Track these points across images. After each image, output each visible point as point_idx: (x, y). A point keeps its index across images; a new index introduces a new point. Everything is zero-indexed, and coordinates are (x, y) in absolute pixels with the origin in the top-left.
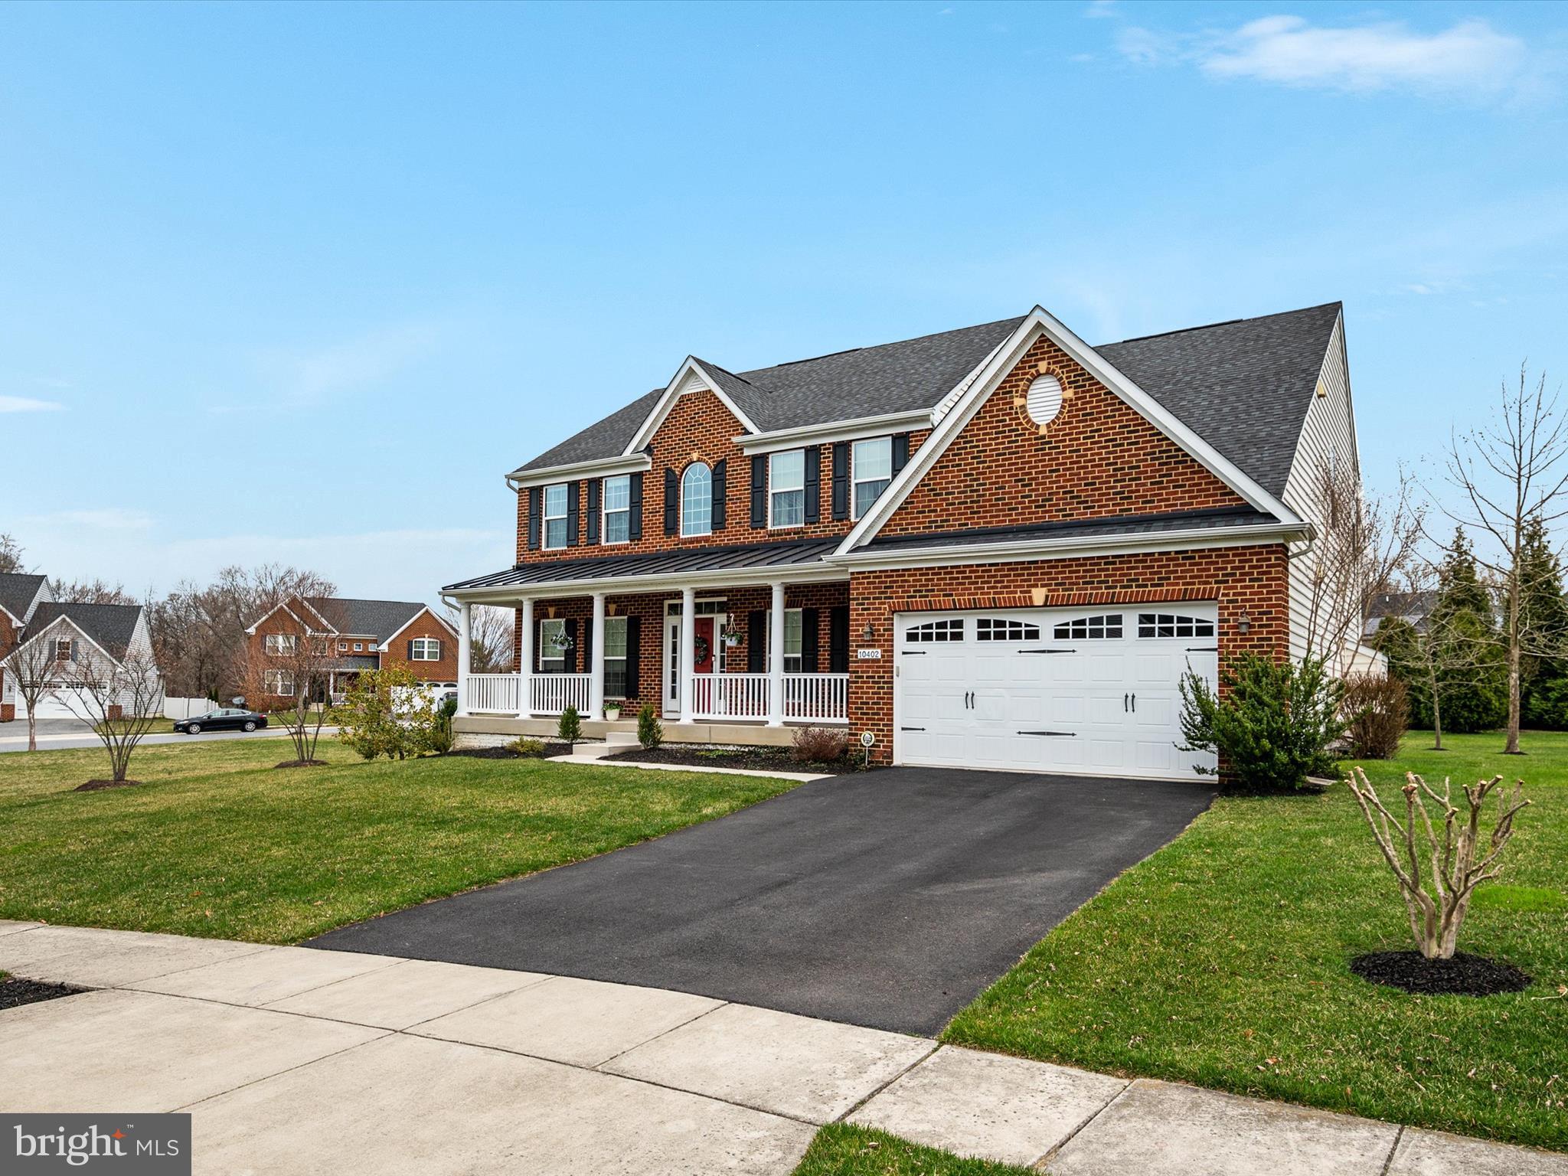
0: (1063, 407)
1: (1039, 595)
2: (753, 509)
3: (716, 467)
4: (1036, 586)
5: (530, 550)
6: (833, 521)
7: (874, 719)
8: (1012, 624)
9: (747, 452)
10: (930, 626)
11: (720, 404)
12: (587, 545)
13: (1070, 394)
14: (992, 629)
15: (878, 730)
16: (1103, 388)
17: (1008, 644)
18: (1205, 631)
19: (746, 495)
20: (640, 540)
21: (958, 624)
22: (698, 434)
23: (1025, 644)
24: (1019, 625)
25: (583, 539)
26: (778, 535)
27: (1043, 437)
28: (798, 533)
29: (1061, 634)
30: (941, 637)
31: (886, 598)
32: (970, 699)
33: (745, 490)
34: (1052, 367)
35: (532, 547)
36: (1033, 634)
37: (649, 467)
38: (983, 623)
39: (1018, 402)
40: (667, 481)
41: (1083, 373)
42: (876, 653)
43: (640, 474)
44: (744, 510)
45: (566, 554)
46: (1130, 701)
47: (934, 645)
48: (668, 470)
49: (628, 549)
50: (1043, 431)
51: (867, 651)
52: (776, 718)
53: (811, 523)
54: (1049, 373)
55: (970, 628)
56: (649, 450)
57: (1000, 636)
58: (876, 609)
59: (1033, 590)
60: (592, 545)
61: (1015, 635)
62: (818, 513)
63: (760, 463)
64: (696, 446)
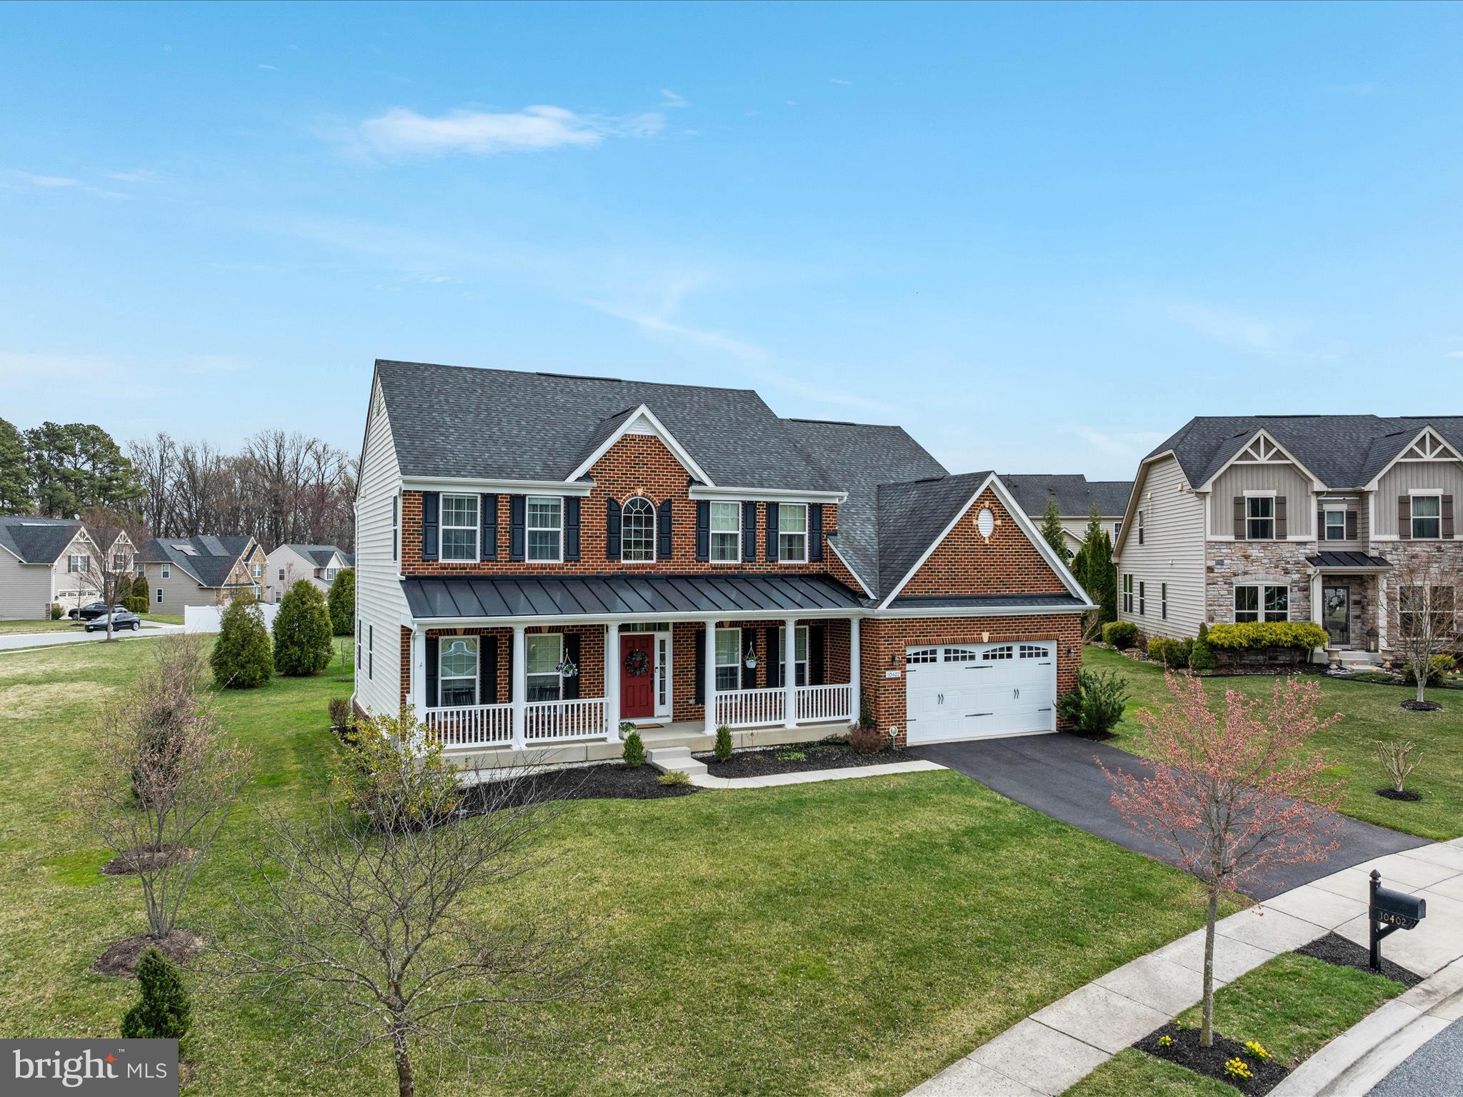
0: (995, 529)
1: (986, 636)
2: (698, 545)
3: (662, 504)
4: (983, 631)
5: (423, 561)
6: (766, 562)
7: (896, 717)
8: (963, 652)
9: (691, 497)
10: (918, 654)
11: (664, 450)
12: (510, 561)
13: (999, 522)
14: (952, 655)
15: (899, 724)
16: (1014, 522)
17: (960, 663)
18: (1045, 654)
19: (692, 533)
20: (579, 561)
21: (934, 652)
22: (642, 472)
23: (969, 663)
24: (966, 652)
25: (503, 554)
26: (720, 569)
27: (987, 545)
28: (738, 568)
29: (986, 657)
30: (925, 660)
31: (903, 637)
32: (941, 698)
33: (690, 528)
34: (991, 505)
35: (427, 557)
36: (972, 658)
37: (588, 494)
38: (947, 651)
39: (975, 522)
40: (609, 508)
41: (1005, 512)
42: (897, 674)
43: (578, 499)
44: (689, 545)
45: (479, 568)
46: (1017, 692)
47: (921, 665)
48: (611, 500)
49: (563, 568)
50: (987, 542)
51: (892, 672)
52: (791, 721)
53: (748, 562)
54: (990, 509)
55: (940, 655)
56: (587, 477)
57: (956, 659)
58: (896, 644)
59: (983, 633)
60: (514, 561)
61: (964, 658)
62: (754, 554)
63: (703, 507)
64: (640, 483)
